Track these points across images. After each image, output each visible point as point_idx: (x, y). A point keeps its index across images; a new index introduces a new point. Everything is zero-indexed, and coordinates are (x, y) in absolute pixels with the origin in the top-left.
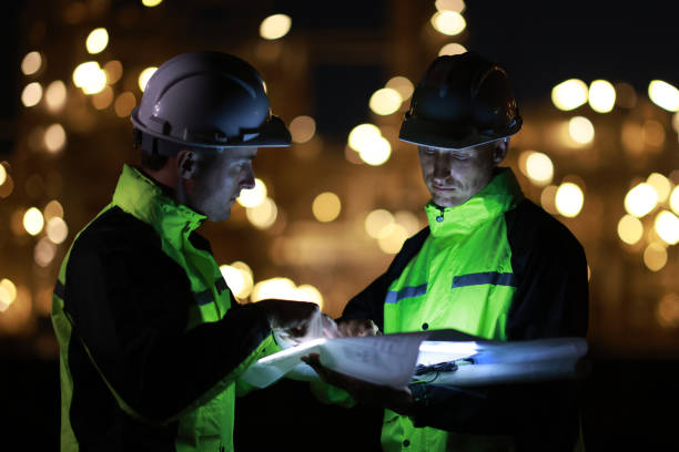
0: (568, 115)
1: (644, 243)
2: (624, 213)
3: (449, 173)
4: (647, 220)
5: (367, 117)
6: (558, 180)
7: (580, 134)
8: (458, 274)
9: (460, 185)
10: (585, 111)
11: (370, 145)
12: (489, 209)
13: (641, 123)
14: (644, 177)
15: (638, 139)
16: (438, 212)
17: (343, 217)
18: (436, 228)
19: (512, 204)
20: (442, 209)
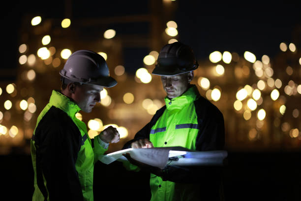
0: (216, 64)
1: (243, 110)
2: (236, 99)
3: (171, 85)
4: (244, 102)
5: (143, 65)
6: (212, 87)
7: (219, 71)
8: (177, 124)
9: (176, 89)
10: (221, 63)
11: (144, 76)
12: (188, 100)
13: (242, 67)
14: (243, 86)
15: (240, 73)
16: (169, 101)
17: (134, 102)
18: (168, 106)
19: (196, 98)
20: (170, 99)
